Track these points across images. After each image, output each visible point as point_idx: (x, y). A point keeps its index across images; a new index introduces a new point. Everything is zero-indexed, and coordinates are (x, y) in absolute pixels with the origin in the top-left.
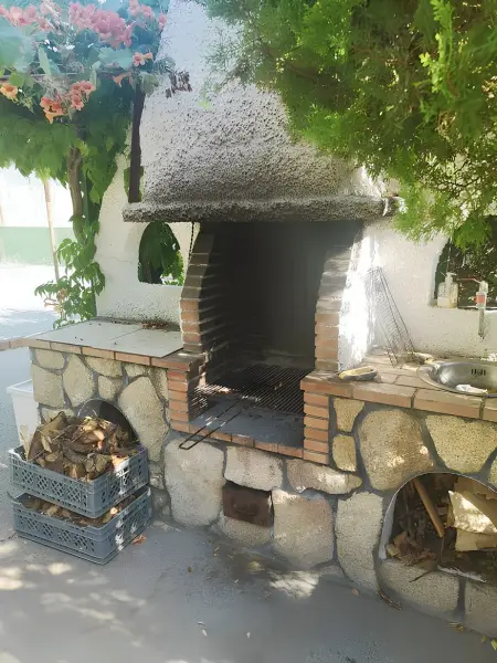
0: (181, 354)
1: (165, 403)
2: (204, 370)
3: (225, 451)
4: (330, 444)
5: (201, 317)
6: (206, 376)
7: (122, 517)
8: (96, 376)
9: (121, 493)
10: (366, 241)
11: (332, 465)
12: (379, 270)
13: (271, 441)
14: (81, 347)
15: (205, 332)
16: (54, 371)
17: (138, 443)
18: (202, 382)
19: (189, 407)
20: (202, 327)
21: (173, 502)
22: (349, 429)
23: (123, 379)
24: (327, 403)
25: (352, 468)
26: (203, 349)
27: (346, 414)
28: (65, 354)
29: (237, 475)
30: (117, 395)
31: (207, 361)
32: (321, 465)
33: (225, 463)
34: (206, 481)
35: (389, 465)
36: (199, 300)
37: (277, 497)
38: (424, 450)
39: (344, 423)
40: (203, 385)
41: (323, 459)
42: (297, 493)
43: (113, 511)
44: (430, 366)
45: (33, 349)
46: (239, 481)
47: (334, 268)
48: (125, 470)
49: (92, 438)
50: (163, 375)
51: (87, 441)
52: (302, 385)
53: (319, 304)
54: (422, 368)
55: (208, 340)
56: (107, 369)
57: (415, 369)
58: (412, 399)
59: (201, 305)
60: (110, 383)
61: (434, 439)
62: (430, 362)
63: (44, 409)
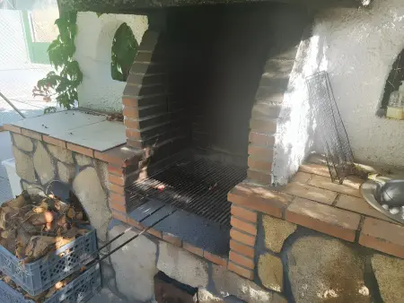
0: (125, 149)
1: (107, 193)
2: (144, 164)
3: (157, 244)
4: (256, 261)
5: (141, 114)
6: (147, 170)
7: (66, 290)
8: (55, 161)
9: (66, 269)
10: (315, 39)
11: (256, 280)
12: (326, 75)
13: (198, 245)
14: (42, 134)
15: (145, 129)
16: (27, 153)
17: (89, 224)
18: (143, 175)
19: (127, 200)
20: (142, 125)
21: (117, 276)
22: (278, 250)
23: (75, 167)
24: (255, 219)
25: (278, 289)
26: (144, 145)
27: (275, 234)
28: (33, 140)
29: (167, 267)
30: (71, 180)
31: (147, 156)
32: (246, 278)
33: (157, 254)
34: (142, 267)
35: (319, 295)
36: (139, 98)
37: (202, 295)
38: (365, 291)
39: (272, 242)
40: (142, 179)
41: (248, 274)
42: (221, 296)
43: (59, 285)
44: (374, 182)
45: (11, 133)
46: (169, 274)
47: (276, 68)
48: (71, 250)
49: (41, 220)
50: (105, 168)
51: (36, 223)
52: (230, 197)
53: (255, 108)
54: (365, 186)
55: (147, 137)
56: (63, 157)
57: (357, 186)
58: (358, 233)
59: (140, 103)
60: (65, 168)
61: (379, 281)
62: (373, 177)
63: (24, 183)
